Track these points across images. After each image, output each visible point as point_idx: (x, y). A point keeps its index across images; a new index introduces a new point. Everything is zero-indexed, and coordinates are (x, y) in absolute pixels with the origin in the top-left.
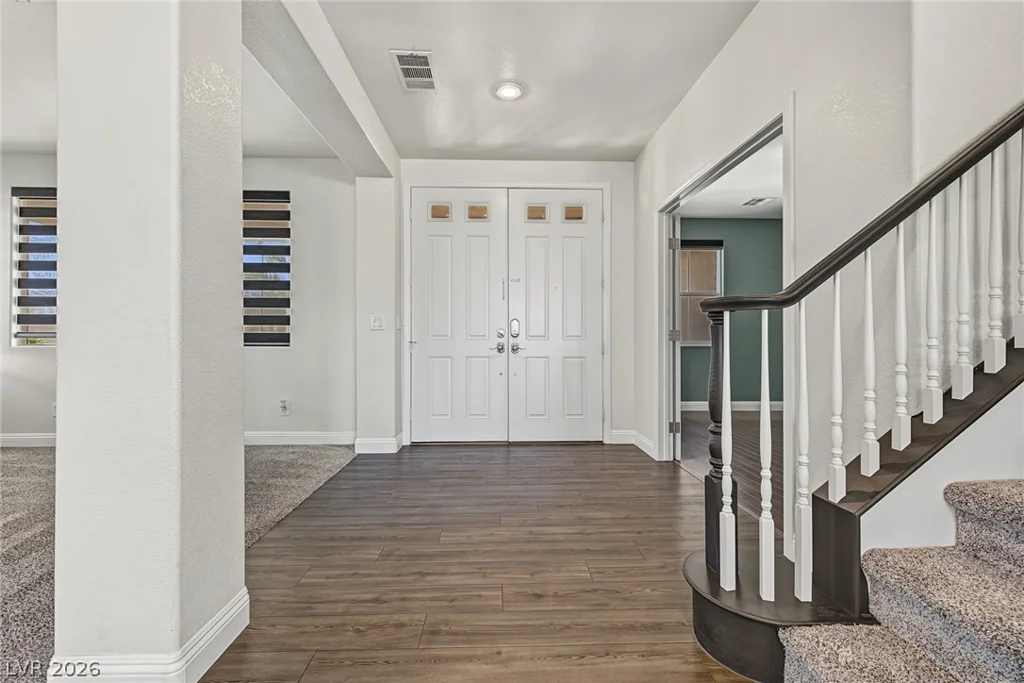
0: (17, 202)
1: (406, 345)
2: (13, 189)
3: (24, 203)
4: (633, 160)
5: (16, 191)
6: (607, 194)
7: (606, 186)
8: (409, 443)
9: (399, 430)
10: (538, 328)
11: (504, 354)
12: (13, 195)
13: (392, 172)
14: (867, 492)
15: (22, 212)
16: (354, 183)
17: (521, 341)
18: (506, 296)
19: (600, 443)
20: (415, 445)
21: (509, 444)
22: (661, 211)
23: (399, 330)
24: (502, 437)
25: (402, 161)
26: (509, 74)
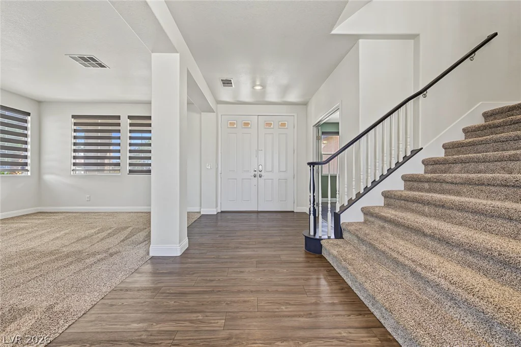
0: (73, 120)
1: (219, 175)
2: (72, 116)
3: (76, 121)
4: (306, 105)
5: (73, 117)
6: (296, 117)
7: (295, 115)
8: (220, 211)
9: (217, 206)
10: (269, 168)
11: (256, 178)
12: (72, 118)
13: (215, 111)
14: (344, 209)
15: (75, 124)
16: (201, 114)
17: (262, 173)
18: (257, 156)
19: (293, 212)
20: (222, 212)
21: (258, 212)
22: (313, 126)
23: (217, 169)
24: (256, 209)
25: (218, 105)
26: (258, 83)
